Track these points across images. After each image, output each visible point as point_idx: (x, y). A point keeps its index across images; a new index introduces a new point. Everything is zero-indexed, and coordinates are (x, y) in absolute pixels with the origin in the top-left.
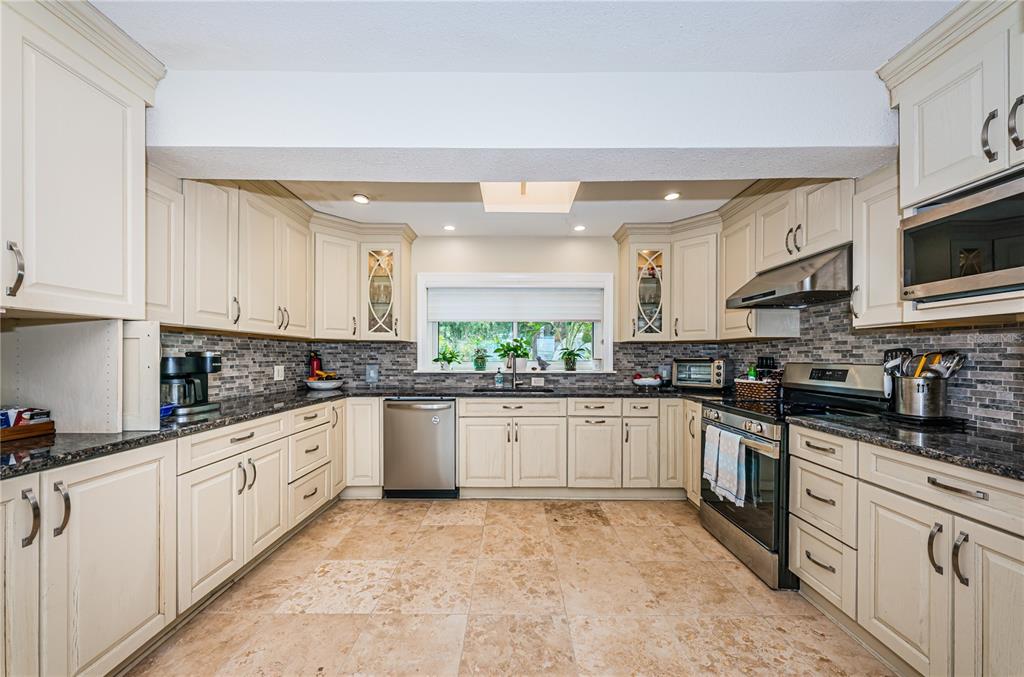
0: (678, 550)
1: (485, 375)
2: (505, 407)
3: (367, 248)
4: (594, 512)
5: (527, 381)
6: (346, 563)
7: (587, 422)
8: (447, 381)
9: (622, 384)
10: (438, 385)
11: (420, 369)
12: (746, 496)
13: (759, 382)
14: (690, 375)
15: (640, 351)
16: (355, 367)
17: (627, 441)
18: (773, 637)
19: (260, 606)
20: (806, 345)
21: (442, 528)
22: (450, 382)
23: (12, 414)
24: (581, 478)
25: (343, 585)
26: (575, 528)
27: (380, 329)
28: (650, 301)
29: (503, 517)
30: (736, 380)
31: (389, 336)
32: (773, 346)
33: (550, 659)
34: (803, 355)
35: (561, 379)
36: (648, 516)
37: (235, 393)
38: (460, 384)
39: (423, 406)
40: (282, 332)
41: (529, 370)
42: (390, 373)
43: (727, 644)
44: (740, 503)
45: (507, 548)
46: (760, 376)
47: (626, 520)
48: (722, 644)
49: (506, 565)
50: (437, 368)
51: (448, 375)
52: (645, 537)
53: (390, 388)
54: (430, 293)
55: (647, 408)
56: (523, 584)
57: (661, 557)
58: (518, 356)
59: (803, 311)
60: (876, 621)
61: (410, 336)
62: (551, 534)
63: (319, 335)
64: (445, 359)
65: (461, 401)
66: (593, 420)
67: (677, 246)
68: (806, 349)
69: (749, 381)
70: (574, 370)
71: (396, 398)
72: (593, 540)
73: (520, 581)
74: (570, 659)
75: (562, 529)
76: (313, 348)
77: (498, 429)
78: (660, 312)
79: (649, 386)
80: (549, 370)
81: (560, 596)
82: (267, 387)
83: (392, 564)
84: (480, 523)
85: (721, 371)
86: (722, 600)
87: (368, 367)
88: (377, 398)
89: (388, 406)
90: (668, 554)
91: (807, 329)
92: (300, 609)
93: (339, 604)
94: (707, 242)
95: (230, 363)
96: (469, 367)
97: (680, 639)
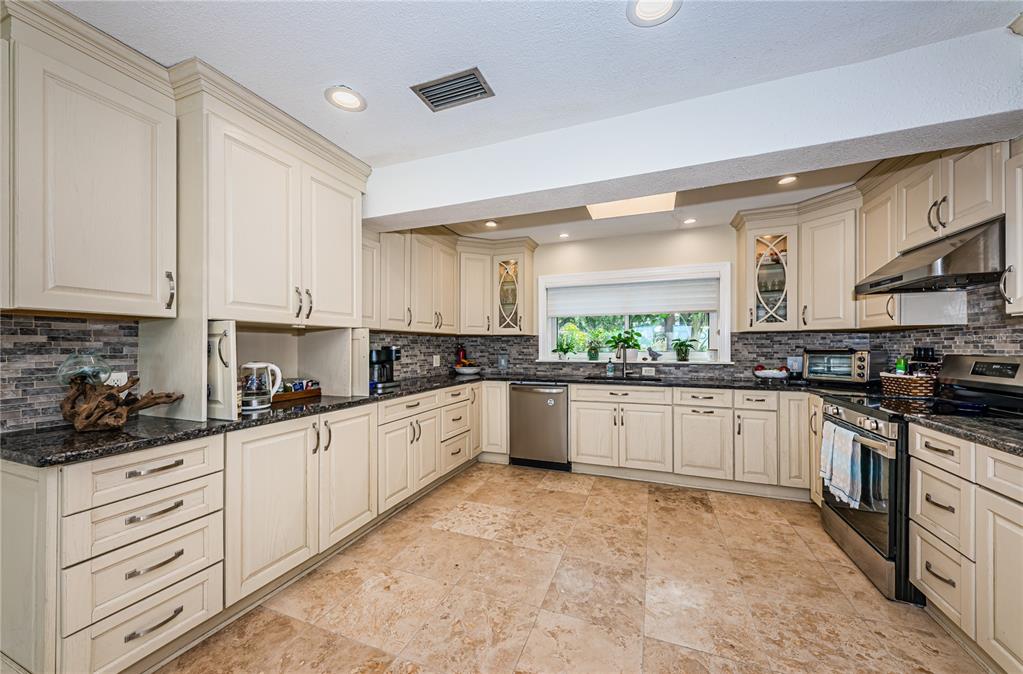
0: (784, 545)
1: (597, 365)
2: (612, 394)
3: (499, 259)
4: (700, 499)
5: (637, 370)
6: (478, 504)
7: (694, 411)
8: (564, 369)
9: (742, 375)
10: (556, 372)
11: (542, 358)
12: (862, 497)
13: (907, 377)
14: (829, 368)
15: (763, 342)
16: (490, 357)
17: (739, 433)
18: (866, 637)
19: (423, 522)
20: (976, 333)
21: (552, 492)
22: (566, 370)
23: (305, 382)
24: (687, 465)
25: (475, 519)
26: (674, 510)
27: (508, 326)
28: (772, 287)
29: (607, 491)
30: (882, 374)
31: (515, 331)
32: (935, 335)
33: (623, 599)
34: (972, 345)
35: (673, 369)
36: (760, 511)
37: (409, 375)
38: (575, 372)
39: (542, 390)
40: (437, 331)
41: (639, 360)
42: (517, 361)
43: (805, 630)
44: (855, 505)
45: (605, 515)
46: (911, 369)
47: (732, 511)
48: (799, 628)
49: (601, 527)
50: (555, 358)
51: (565, 364)
52: (749, 529)
53: (516, 374)
54: (550, 292)
55: (763, 400)
56: (613, 544)
57: (760, 548)
58: (628, 347)
59: (970, 293)
60: (994, 642)
61: (532, 331)
62: (649, 510)
63: (463, 333)
64: (562, 350)
65: (573, 387)
66: (702, 410)
67: (805, 228)
68: (974, 338)
69: (898, 376)
70: (685, 360)
71: (519, 382)
72: (691, 522)
73: (611, 542)
74: (640, 603)
75: (662, 508)
76: (460, 342)
77: (605, 414)
78: (785, 300)
79: (773, 378)
80: (660, 360)
81: (644, 559)
82: (429, 371)
83: (510, 511)
84: (586, 493)
85: (865, 364)
86: (819, 595)
87: (500, 357)
88: (504, 382)
89: (513, 389)
90: (771, 547)
91: (977, 314)
92: (446, 528)
93: (472, 530)
94: (844, 220)
95: (406, 354)
96: (584, 357)
97: (754, 614)
